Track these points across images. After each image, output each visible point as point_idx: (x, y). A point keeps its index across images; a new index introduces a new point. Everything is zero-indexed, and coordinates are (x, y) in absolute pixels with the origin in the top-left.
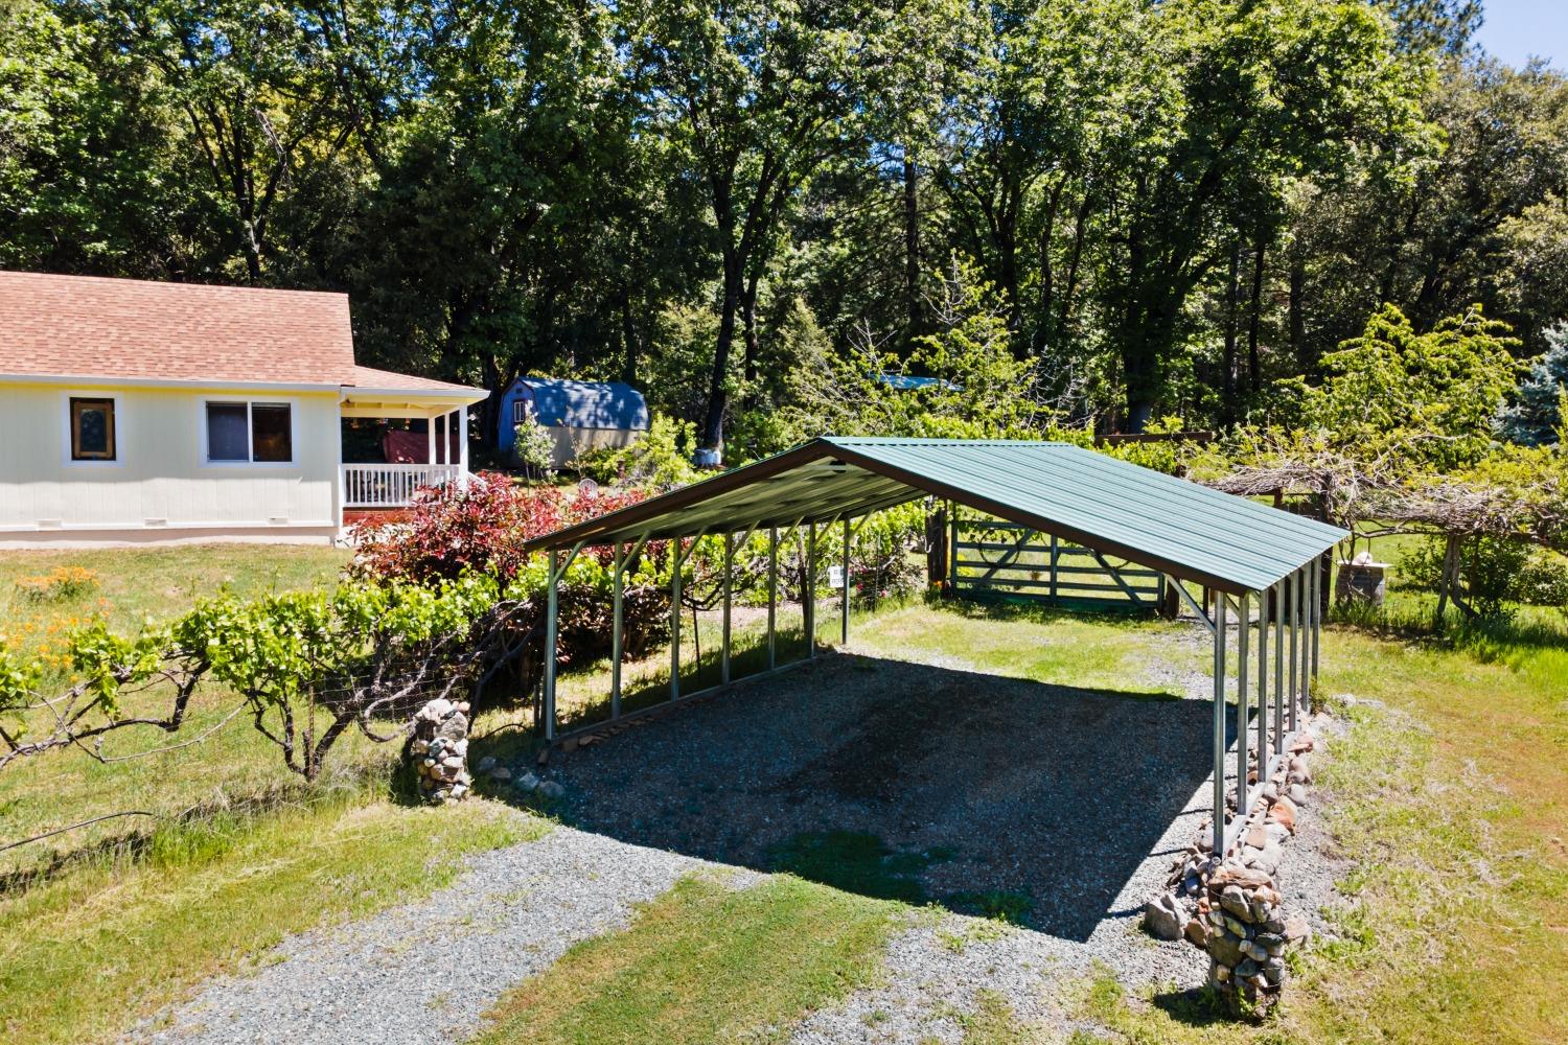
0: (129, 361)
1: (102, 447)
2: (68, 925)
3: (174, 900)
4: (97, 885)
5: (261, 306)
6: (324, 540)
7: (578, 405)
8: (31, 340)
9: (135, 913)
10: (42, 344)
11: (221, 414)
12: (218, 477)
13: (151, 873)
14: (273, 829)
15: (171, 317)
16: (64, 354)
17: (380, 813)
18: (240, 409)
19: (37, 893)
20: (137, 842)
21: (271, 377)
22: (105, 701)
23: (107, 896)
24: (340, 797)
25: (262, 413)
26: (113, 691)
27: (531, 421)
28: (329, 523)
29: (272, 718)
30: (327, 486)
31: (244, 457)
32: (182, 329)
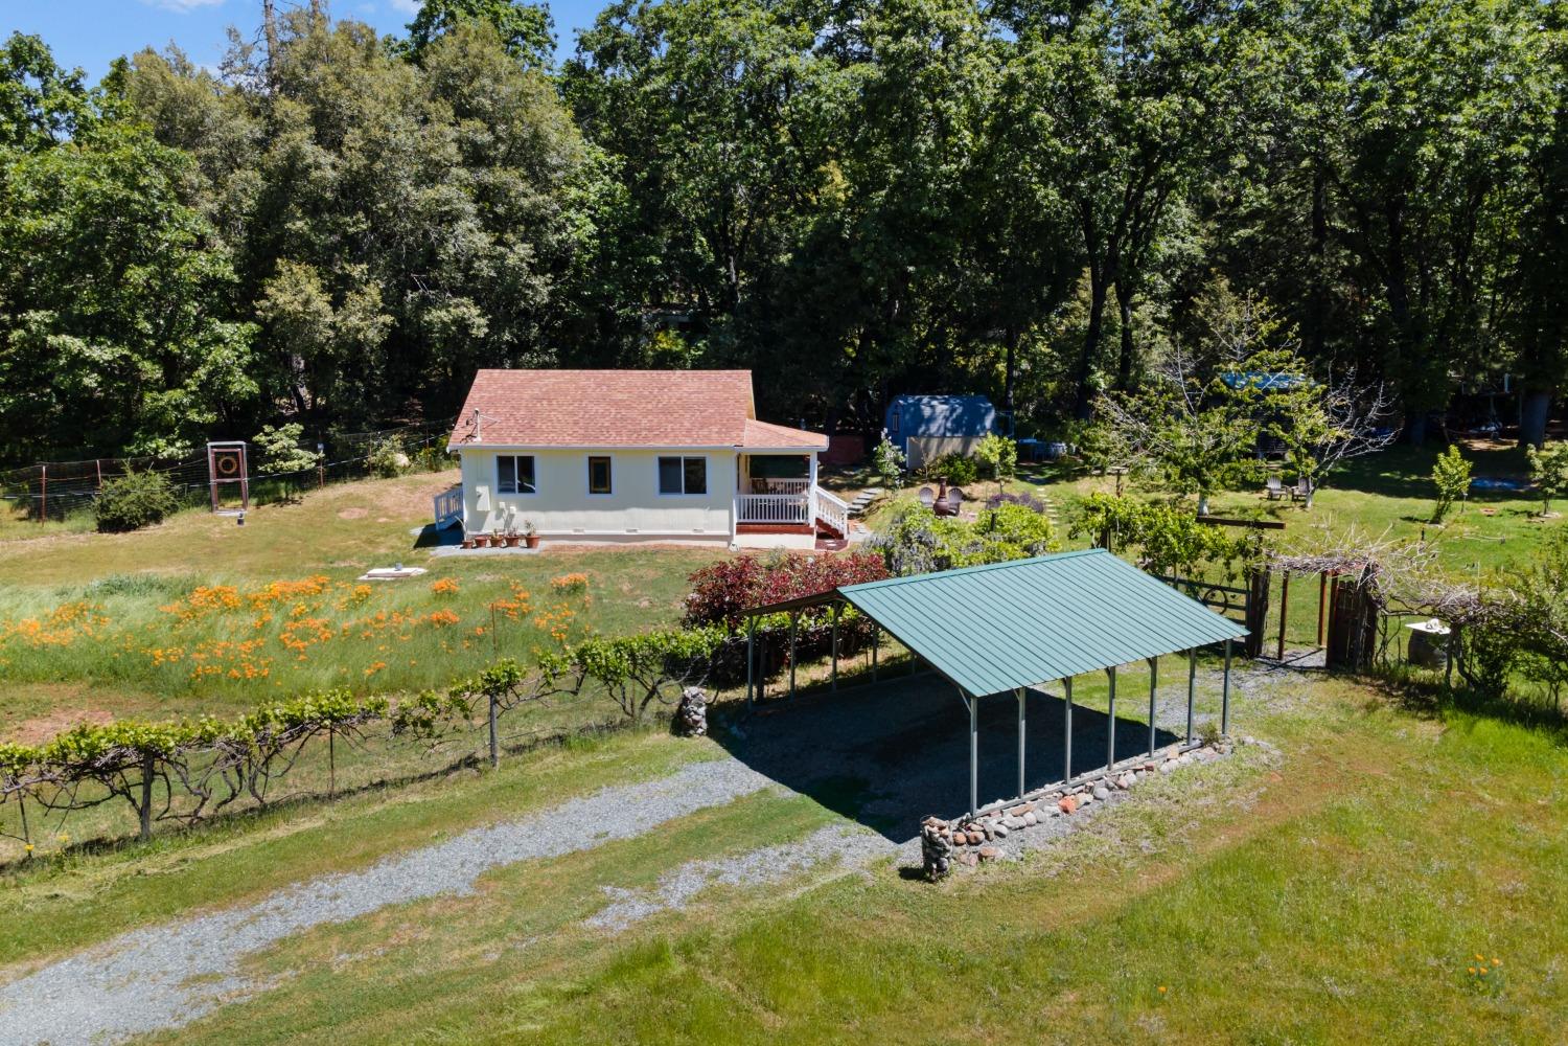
0: (619, 433)
1: (605, 485)
2: (535, 769)
3: (571, 765)
4: (548, 755)
5: (697, 384)
6: (724, 544)
7: (932, 419)
8: (571, 420)
9: (557, 769)
10: (576, 423)
11: (668, 465)
12: (664, 507)
13: (567, 753)
14: (615, 741)
15: (645, 397)
16: (586, 430)
17: (662, 738)
18: (678, 460)
19: (526, 755)
20: (561, 739)
21: (695, 441)
22: (549, 684)
23: (550, 760)
24: (647, 729)
25: (690, 462)
26: (552, 680)
27: (887, 443)
28: (727, 533)
29: (617, 691)
30: (726, 513)
31: (679, 491)
32: (650, 406)
